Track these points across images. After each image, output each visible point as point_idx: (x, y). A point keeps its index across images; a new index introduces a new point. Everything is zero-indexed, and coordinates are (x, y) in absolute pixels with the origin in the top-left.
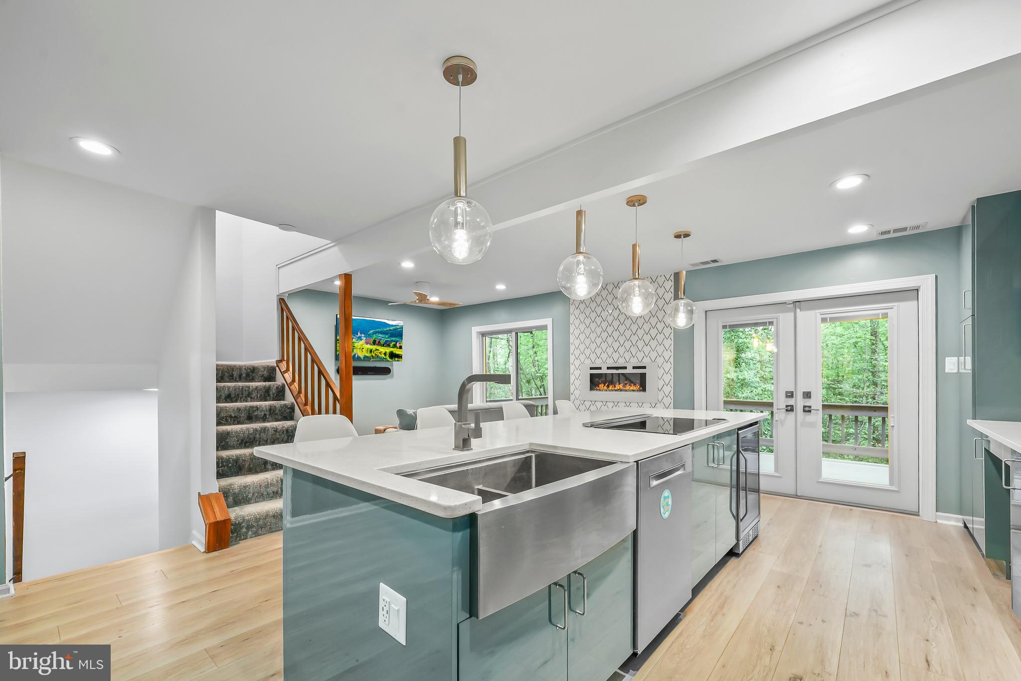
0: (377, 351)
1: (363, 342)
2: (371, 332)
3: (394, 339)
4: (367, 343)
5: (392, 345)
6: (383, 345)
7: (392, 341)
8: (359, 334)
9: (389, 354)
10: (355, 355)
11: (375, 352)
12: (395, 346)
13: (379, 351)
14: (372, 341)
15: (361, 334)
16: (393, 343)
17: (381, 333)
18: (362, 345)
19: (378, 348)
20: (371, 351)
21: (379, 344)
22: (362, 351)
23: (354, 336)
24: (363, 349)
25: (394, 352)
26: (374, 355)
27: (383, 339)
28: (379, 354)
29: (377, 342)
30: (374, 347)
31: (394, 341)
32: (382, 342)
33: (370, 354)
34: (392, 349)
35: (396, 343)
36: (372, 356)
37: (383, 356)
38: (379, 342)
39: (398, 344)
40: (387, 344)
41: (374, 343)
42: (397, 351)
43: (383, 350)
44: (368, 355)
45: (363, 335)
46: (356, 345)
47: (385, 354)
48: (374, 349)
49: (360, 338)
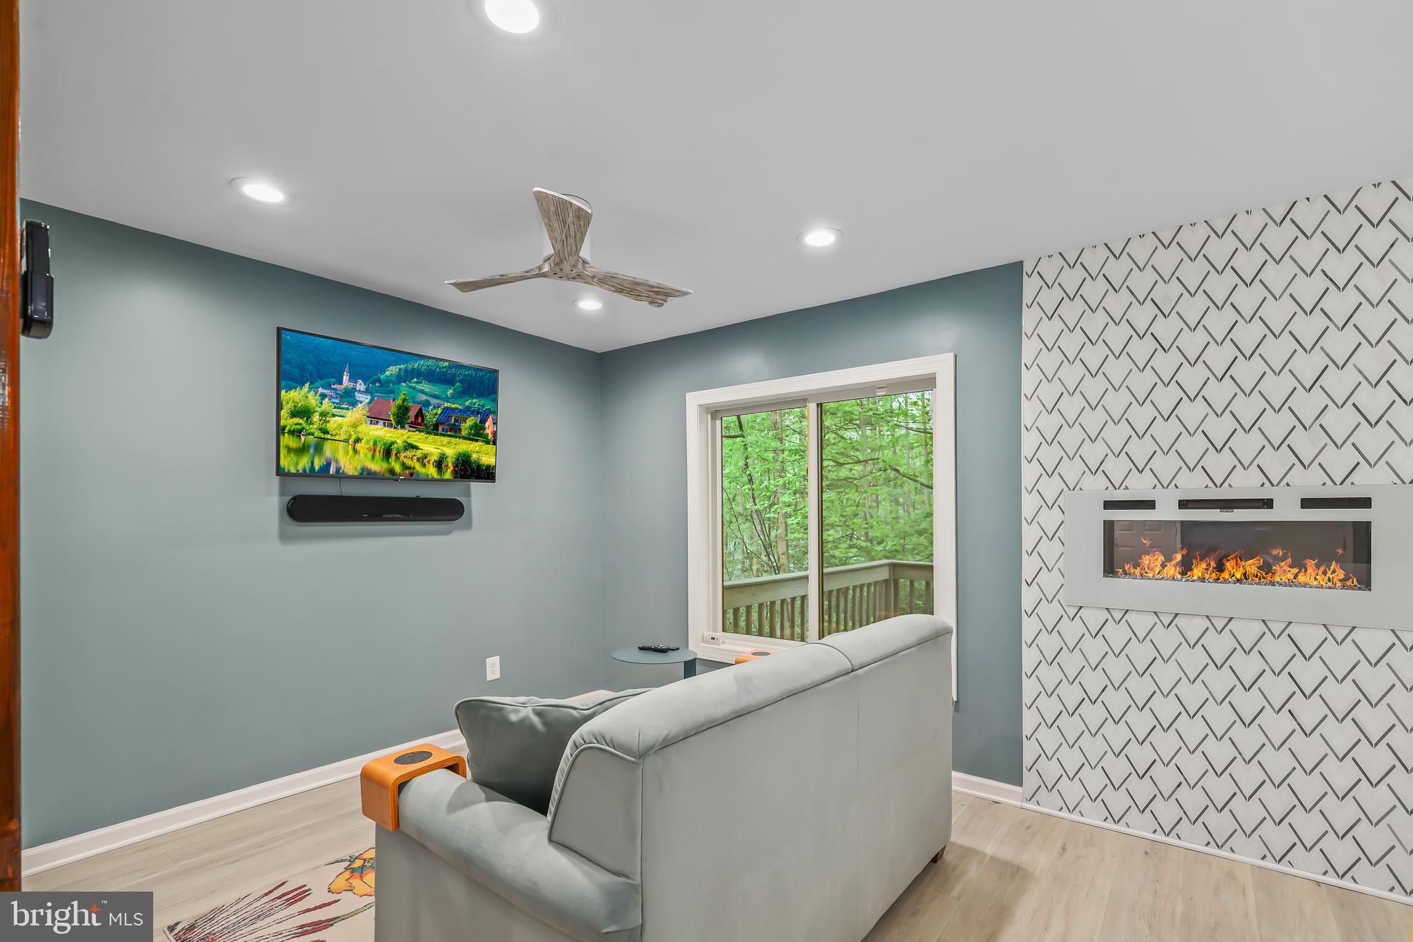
0: (409, 453)
1: (359, 412)
2: (392, 370)
3: (474, 402)
4: (374, 418)
5: (466, 427)
6: (434, 429)
7: (468, 411)
8: (346, 378)
9: (456, 465)
10: (329, 464)
11: (402, 455)
12: (477, 434)
13: (419, 454)
14: (393, 409)
15: (353, 379)
16: (471, 421)
17: (431, 376)
18: (355, 426)
19: (416, 437)
20: (387, 453)
21: (418, 422)
22: (355, 451)
23: (328, 386)
24: (358, 440)
25: (474, 456)
26: (398, 468)
27: (433, 401)
28: (418, 467)
29: (412, 414)
30: (399, 436)
31: (477, 413)
32: (431, 415)
33: (385, 465)
34: (464, 446)
35: (483, 421)
36: (392, 471)
37: (432, 471)
38: (420, 414)
39: (489, 423)
40: (447, 426)
41: (401, 419)
42: (483, 455)
43: (432, 446)
44: (377, 466)
45: (361, 386)
46: (333, 424)
47: (439, 464)
48: (400, 442)
49: (348, 399)
